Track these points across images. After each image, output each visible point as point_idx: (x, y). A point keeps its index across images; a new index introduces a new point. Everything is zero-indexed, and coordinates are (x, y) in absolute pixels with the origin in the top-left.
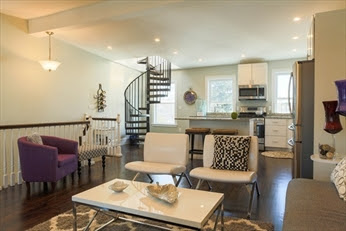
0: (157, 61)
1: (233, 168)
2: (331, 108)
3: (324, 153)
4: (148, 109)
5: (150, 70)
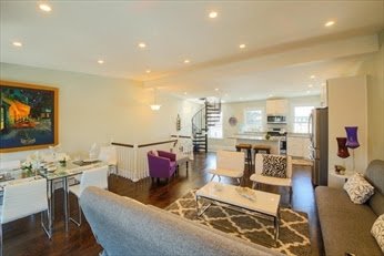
0: (212, 100)
1: (276, 176)
2: (341, 142)
3: (338, 170)
4: (206, 130)
5: (207, 105)
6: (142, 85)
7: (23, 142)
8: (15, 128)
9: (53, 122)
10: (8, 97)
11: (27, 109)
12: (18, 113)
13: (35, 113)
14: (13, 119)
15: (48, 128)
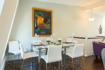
6: (84, 9)
7: (42, 33)
8: (39, 27)
9: (51, 25)
10: (37, 14)
11: (43, 19)
12: (40, 21)
13: (45, 21)
14: (39, 23)
15: (49, 28)
